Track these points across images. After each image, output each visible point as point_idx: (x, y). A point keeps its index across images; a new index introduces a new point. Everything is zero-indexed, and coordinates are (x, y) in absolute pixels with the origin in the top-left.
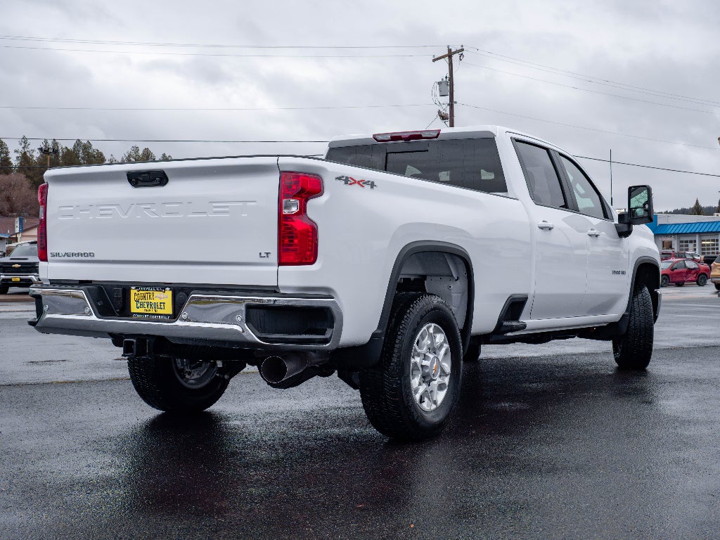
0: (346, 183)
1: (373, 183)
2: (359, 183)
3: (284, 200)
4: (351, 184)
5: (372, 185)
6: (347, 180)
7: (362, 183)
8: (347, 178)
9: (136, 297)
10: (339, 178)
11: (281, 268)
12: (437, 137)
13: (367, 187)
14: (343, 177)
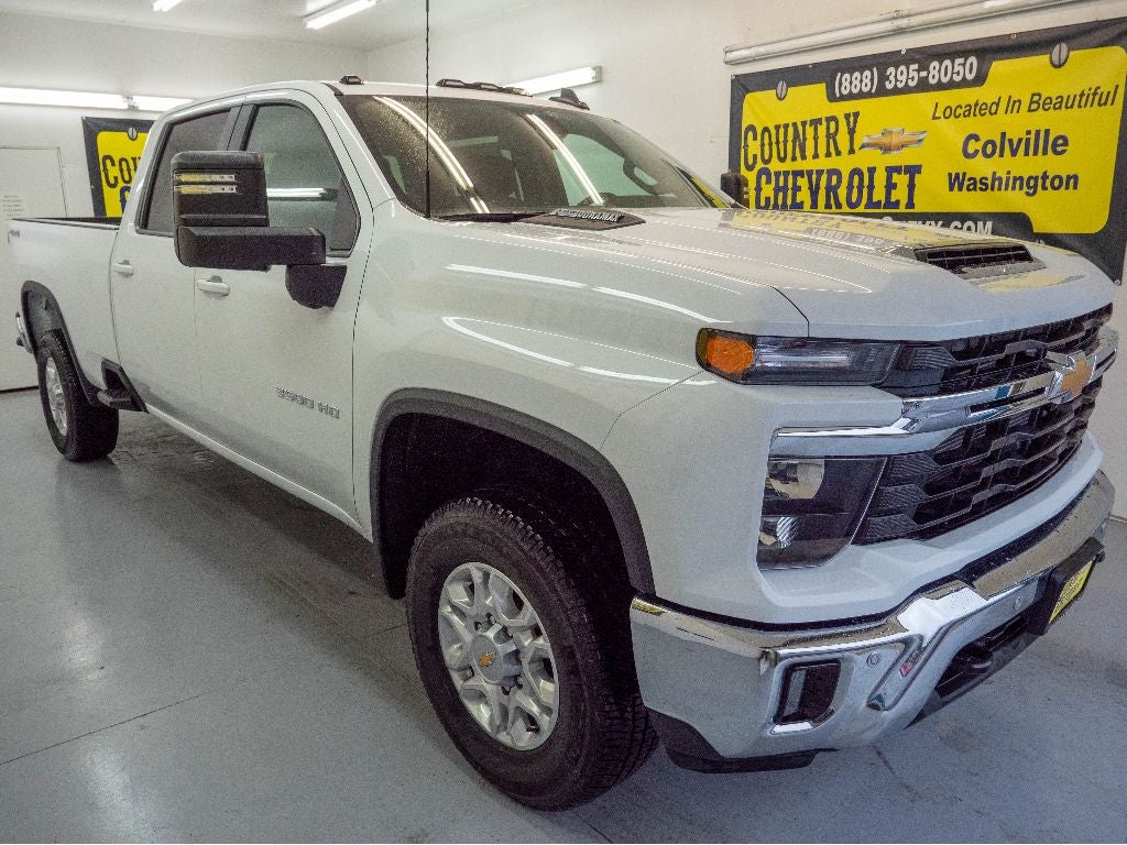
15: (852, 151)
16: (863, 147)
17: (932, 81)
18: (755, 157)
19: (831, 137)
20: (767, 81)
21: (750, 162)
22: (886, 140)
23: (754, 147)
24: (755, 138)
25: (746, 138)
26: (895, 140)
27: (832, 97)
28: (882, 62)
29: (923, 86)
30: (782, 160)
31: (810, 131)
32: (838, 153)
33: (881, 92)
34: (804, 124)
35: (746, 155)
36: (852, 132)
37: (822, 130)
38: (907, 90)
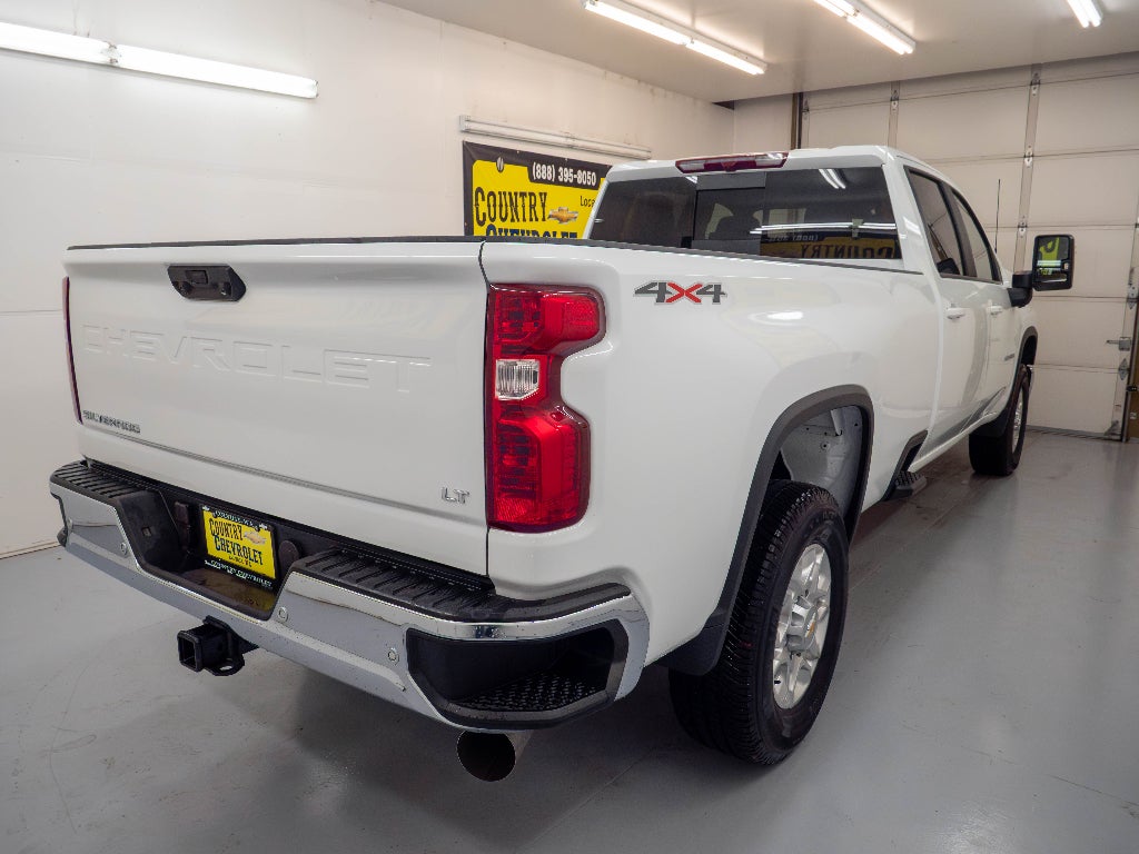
0: (660, 300)
1: (718, 287)
2: (688, 293)
3: (500, 363)
4: (670, 300)
5: (717, 293)
6: (663, 292)
7: (695, 293)
8: (662, 285)
9: (214, 528)
10: (643, 291)
11: (497, 535)
12: (781, 165)
13: (707, 300)
14: (653, 284)
15: (544, 219)
16: (550, 217)
17: (579, 182)
18: (484, 214)
19: (532, 207)
20: (490, 154)
21: (481, 219)
22: (560, 214)
23: (483, 207)
24: (483, 199)
25: (477, 200)
26: (565, 215)
27: (531, 178)
28: (558, 163)
29: (575, 184)
30: (503, 220)
31: (520, 200)
32: (537, 220)
33: (557, 182)
34: (516, 194)
35: (478, 215)
36: (543, 205)
37: (527, 200)
38: (567, 184)
